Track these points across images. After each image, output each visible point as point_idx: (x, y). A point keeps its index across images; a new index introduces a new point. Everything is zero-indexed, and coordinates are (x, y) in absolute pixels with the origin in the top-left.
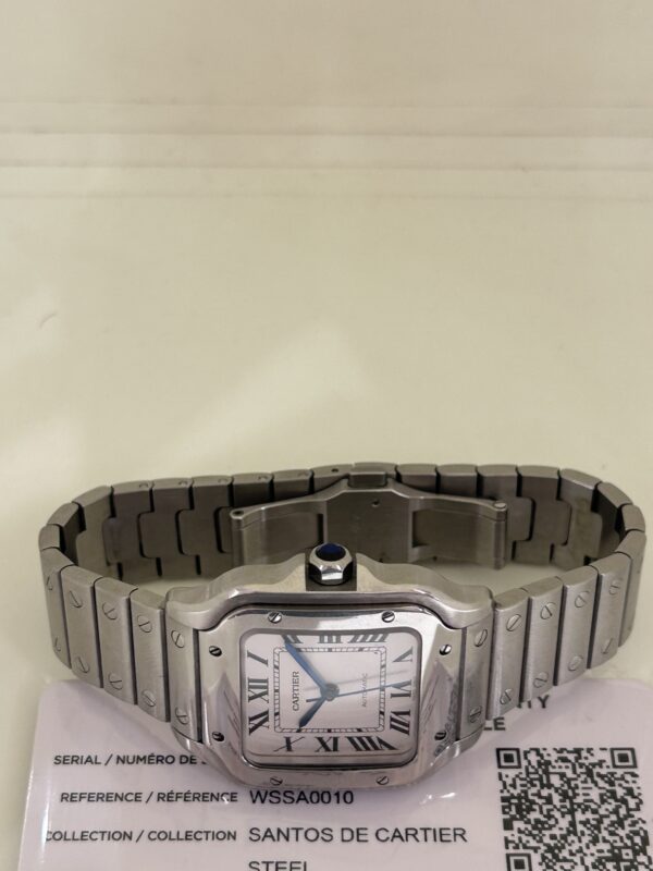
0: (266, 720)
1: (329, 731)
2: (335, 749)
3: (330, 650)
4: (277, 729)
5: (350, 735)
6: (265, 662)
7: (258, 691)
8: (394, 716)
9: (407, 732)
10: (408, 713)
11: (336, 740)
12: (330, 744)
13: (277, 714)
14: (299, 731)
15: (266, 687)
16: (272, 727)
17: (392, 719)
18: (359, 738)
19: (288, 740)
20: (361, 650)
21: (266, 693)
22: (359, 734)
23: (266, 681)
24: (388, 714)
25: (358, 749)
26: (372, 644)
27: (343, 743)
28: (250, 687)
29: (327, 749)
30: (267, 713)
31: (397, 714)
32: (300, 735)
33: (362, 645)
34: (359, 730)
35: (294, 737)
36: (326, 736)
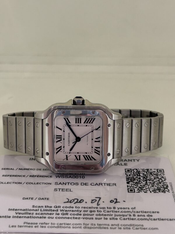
0: (61, 149)
1: (78, 153)
2: (80, 160)
3: (78, 126)
4: (64, 152)
5: (84, 155)
6: (61, 129)
7: (59, 139)
8: (96, 149)
9: (99, 154)
10: (99, 148)
11: (80, 156)
12: (78, 158)
13: (64, 147)
14: (70, 153)
15: (61, 138)
16: (62, 152)
17: (95, 150)
18: (86, 156)
19: (67, 156)
20: (87, 126)
21: (61, 140)
22: (86, 155)
23: (61, 136)
24: (94, 148)
25: (86, 160)
26: (89, 124)
27: (82, 157)
28: (57, 138)
29: (77, 160)
30: (61, 147)
31: (96, 148)
32: (70, 154)
33: (87, 124)
34: (86, 153)
35: (68, 155)
36: (77, 155)
